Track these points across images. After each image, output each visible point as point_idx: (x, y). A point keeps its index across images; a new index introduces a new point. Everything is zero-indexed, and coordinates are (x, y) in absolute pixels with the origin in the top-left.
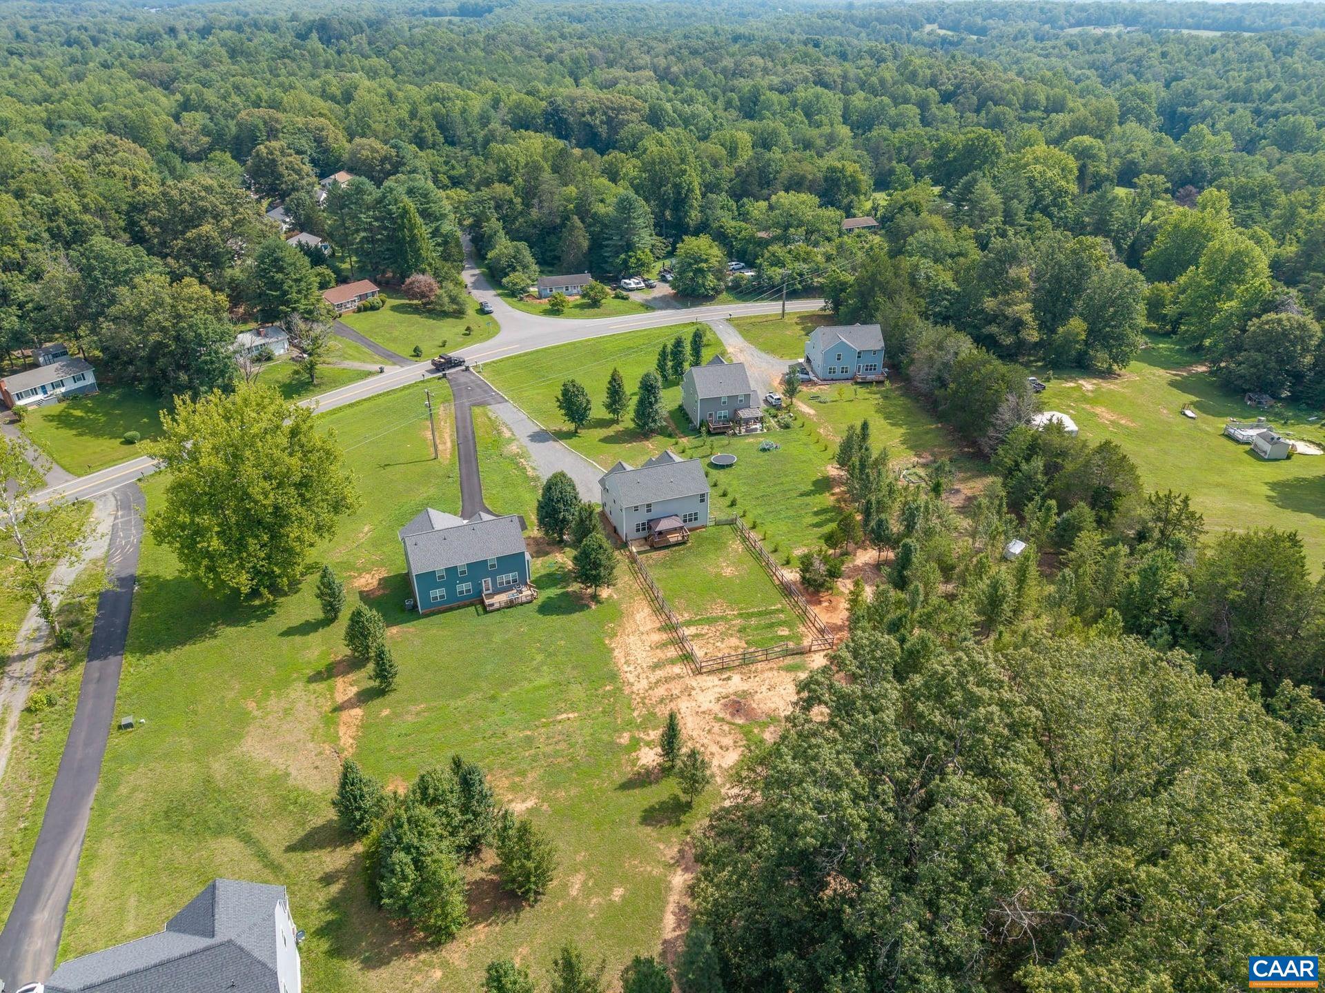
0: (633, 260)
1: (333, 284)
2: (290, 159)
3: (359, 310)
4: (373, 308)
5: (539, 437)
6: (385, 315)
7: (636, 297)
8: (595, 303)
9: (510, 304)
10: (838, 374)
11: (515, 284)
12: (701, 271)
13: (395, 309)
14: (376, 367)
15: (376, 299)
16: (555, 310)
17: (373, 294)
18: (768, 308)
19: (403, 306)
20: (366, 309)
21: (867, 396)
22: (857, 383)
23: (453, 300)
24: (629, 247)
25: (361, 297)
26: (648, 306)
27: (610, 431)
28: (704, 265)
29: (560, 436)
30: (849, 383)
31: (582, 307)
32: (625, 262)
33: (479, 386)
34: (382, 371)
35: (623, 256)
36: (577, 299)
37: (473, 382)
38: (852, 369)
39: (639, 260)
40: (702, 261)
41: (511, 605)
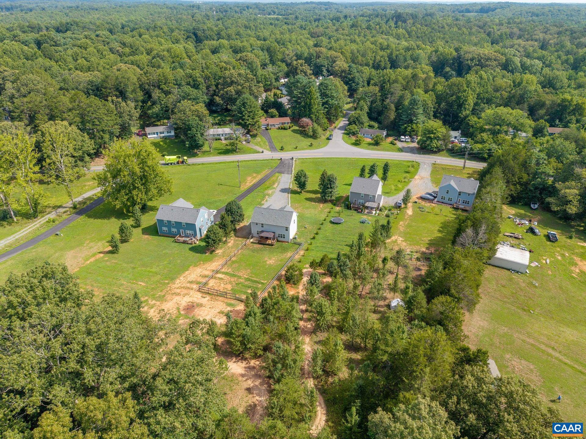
0: (410, 128)
1: (277, 116)
3: (279, 128)
4: (285, 129)
5: (284, 191)
6: (289, 132)
7: (399, 145)
8: (377, 144)
9: (343, 139)
10: (446, 200)
11: (351, 130)
12: (430, 138)
13: (294, 131)
14: (261, 150)
15: (286, 126)
16: (357, 144)
17: (288, 123)
19: (298, 130)
20: (282, 129)
21: (449, 215)
22: (454, 208)
23: (314, 131)
24: (411, 121)
25: (283, 124)
26: (401, 150)
27: (314, 196)
28: (432, 135)
29: (294, 192)
30: (449, 207)
31: (370, 144)
32: (406, 128)
33: (289, 166)
34: (263, 152)
35: (405, 125)
36: (369, 140)
37: (289, 163)
38: (454, 200)
39: (412, 128)
40: (433, 133)
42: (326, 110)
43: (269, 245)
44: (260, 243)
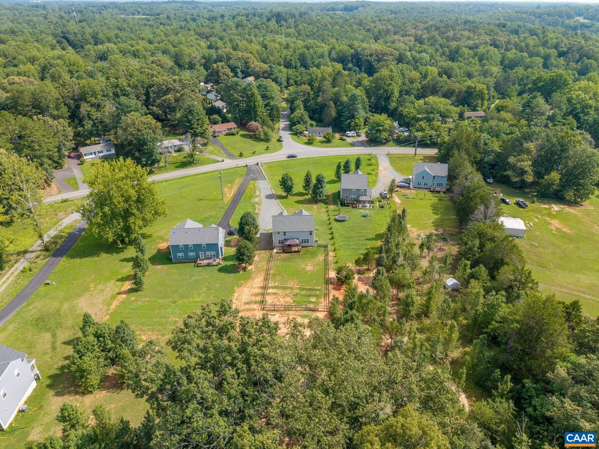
0: (353, 123)
1: (220, 122)
2: (225, 70)
3: (227, 135)
4: (233, 134)
5: (270, 197)
6: (237, 138)
7: (349, 140)
8: (328, 141)
9: (293, 139)
10: (422, 186)
11: (298, 130)
12: (379, 130)
13: (242, 136)
14: (221, 159)
15: (234, 131)
16: (310, 142)
17: (234, 128)
18: (409, 151)
19: (246, 135)
20: (230, 134)
21: (431, 198)
22: (431, 191)
23: (266, 134)
24: (353, 117)
25: (229, 129)
26: (353, 145)
27: (301, 198)
28: (381, 128)
29: (280, 197)
30: (426, 191)
31: (322, 142)
32: (349, 123)
33: (259, 172)
34: (223, 161)
35: (349, 121)
36: (322, 139)
37: (257, 170)
38: (430, 184)
39: (355, 123)
40: (380, 126)
41: (208, 265)
42: (269, 112)
43: (295, 252)
44: (284, 252)
